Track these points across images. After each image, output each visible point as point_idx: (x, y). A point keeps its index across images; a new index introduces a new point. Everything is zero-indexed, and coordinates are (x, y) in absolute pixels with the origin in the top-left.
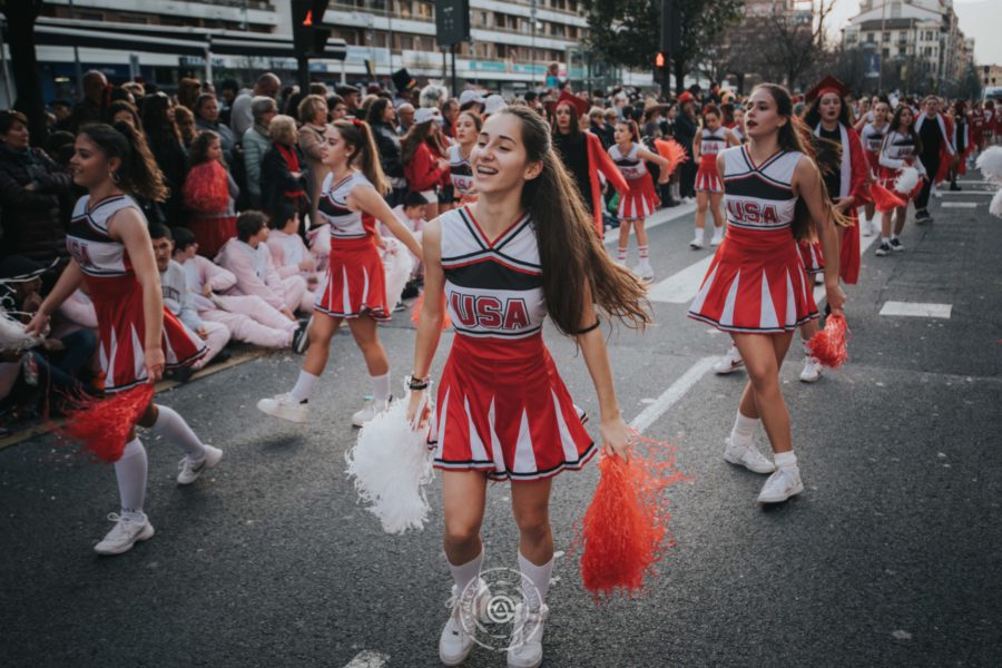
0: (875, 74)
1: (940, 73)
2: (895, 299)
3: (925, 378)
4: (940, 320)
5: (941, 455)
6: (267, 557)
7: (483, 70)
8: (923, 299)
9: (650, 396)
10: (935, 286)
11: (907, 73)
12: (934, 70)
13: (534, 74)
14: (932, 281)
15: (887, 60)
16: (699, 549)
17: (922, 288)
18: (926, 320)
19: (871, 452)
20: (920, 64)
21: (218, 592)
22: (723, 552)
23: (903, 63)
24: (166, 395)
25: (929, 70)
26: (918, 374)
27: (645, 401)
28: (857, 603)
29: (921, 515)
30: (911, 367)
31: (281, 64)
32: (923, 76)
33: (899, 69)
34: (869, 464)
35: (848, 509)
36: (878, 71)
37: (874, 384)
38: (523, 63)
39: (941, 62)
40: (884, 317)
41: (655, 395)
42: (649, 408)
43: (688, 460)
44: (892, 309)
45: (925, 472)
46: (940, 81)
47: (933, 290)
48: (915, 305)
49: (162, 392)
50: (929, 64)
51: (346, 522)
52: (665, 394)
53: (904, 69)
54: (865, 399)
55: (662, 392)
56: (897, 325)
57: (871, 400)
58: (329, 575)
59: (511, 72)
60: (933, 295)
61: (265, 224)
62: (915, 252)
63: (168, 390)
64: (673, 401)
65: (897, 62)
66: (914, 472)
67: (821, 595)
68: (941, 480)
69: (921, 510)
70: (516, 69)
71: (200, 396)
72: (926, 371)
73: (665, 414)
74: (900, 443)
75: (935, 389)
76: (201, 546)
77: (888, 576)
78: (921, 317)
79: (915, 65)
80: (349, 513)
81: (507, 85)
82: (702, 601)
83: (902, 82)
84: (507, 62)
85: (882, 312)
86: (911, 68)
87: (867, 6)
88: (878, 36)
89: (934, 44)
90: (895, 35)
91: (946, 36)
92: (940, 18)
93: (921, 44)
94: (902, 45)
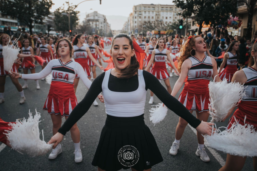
0: (94, 32)
15: (93, 28)
87: (88, 16)
88: (91, 23)
89: (103, 25)
90: (94, 23)
91: (105, 23)
92: (103, 20)
93: (100, 25)
94: (96, 25)
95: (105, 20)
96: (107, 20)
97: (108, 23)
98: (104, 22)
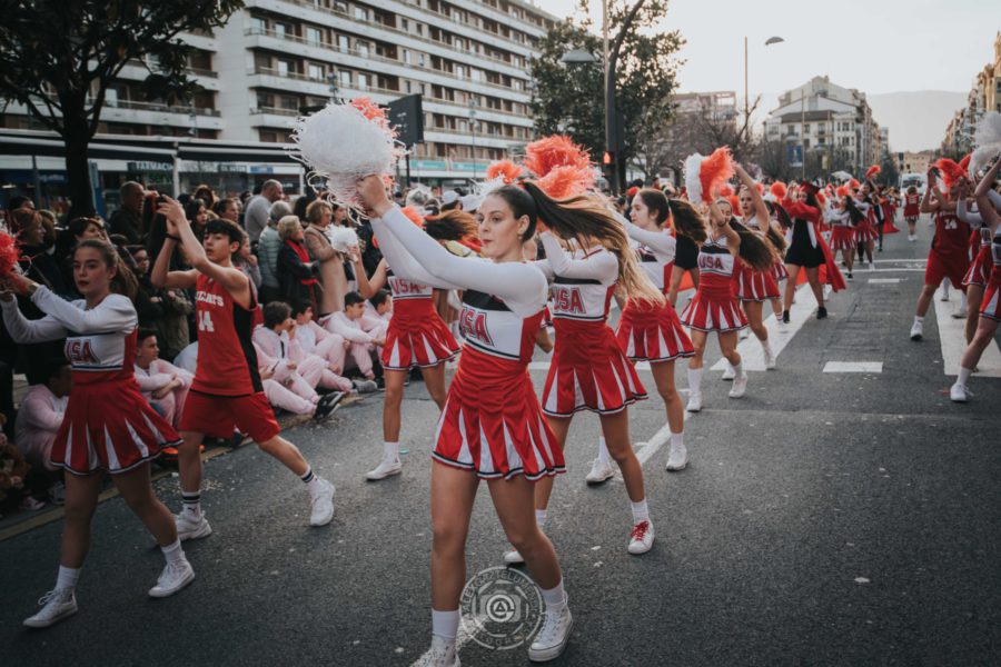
0: (799, 164)
1: (858, 161)
2: (835, 360)
3: (864, 417)
4: (874, 374)
5: (882, 469)
6: (366, 564)
7: (423, 169)
8: (859, 358)
9: (642, 441)
10: (868, 348)
11: (828, 161)
12: (853, 158)
13: (475, 171)
14: (865, 345)
15: (808, 151)
16: (704, 539)
17: (857, 350)
18: (863, 375)
19: (827, 470)
20: (839, 153)
21: (336, 587)
22: (722, 540)
23: (824, 153)
24: (223, 458)
25: (848, 158)
26: (859, 415)
27: (639, 444)
28: (828, 564)
29: (870, 509)
30: (852, 410)
31: (228, 167)
32: (843, 163)
33: (820, 158)
34: (827, 478)
35: (813, 508)
36: (801, 161)
37: (824, 423)
38: (462, 161)
39: (859, 151)
40: (827, 374)
41: (646, 439)
42: (643, 449)
43: (683, 483)
44: (833, 367)
45: (870, 481)
46: (858, 168)
47: (866, 351)
48: (853, 364)
49: (219, 456)
50: (847, 153)
51: (420, 538)
52: (654, 438)
53: (825, 159)
54: (817, 435)
55: (651, 437)
56: (838, 380)
57: (823, 435)
58: (420, 571)
59: (450, 170)
60: (866, 355)
61: (289, 314)
62: (848, 321)
63: (222, 455)
64: (661, 443)
65: (818, 152)
66: (862, 482)
67: (801, 561)
68: (883, 485)
69: (870, 506)
70: (456, 166)
71: (254, 458)
72: (865, 412)
73: (657, 452)
74: (849, 463)
75: (874, 425)
76: (309, 558)
77: (849, 548)
78: (858, 373)
79: (835, 154)
80: (420, 531)
81: (449, 182)
82: (713, 569)
83: (825, 171)
84: (447, 161)
85: (825, 370)
86: (831, 157)
87: (786, 100)
88: (798, 128)
89: (851, 134)
90: (814, 127)
91: (861, 126)
92: (854, 110)
93: (839, 135)
94: (821, 136)
95: (860, 110)
96: (869, 111)
97: (875, 125)
98: (858, 121)
